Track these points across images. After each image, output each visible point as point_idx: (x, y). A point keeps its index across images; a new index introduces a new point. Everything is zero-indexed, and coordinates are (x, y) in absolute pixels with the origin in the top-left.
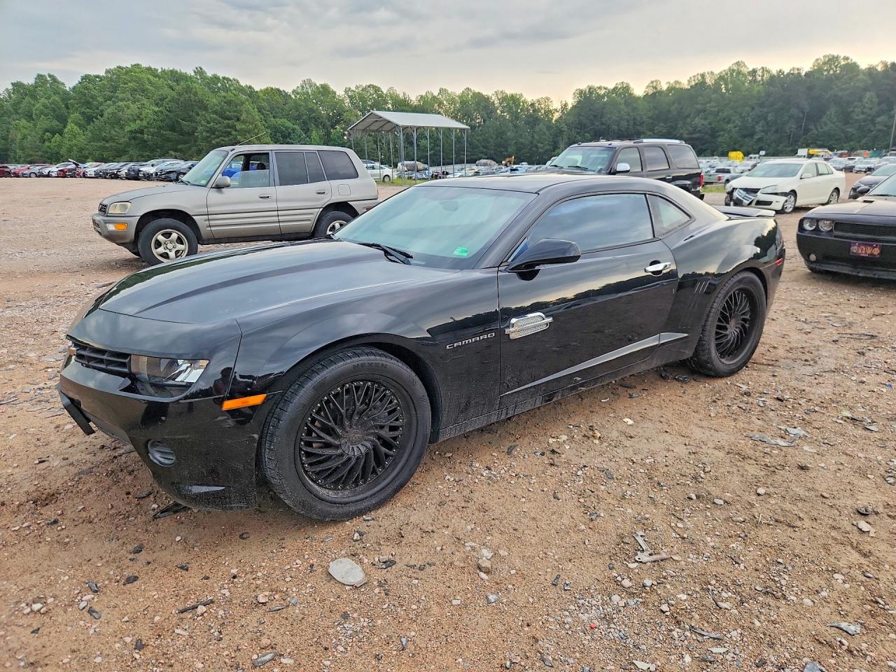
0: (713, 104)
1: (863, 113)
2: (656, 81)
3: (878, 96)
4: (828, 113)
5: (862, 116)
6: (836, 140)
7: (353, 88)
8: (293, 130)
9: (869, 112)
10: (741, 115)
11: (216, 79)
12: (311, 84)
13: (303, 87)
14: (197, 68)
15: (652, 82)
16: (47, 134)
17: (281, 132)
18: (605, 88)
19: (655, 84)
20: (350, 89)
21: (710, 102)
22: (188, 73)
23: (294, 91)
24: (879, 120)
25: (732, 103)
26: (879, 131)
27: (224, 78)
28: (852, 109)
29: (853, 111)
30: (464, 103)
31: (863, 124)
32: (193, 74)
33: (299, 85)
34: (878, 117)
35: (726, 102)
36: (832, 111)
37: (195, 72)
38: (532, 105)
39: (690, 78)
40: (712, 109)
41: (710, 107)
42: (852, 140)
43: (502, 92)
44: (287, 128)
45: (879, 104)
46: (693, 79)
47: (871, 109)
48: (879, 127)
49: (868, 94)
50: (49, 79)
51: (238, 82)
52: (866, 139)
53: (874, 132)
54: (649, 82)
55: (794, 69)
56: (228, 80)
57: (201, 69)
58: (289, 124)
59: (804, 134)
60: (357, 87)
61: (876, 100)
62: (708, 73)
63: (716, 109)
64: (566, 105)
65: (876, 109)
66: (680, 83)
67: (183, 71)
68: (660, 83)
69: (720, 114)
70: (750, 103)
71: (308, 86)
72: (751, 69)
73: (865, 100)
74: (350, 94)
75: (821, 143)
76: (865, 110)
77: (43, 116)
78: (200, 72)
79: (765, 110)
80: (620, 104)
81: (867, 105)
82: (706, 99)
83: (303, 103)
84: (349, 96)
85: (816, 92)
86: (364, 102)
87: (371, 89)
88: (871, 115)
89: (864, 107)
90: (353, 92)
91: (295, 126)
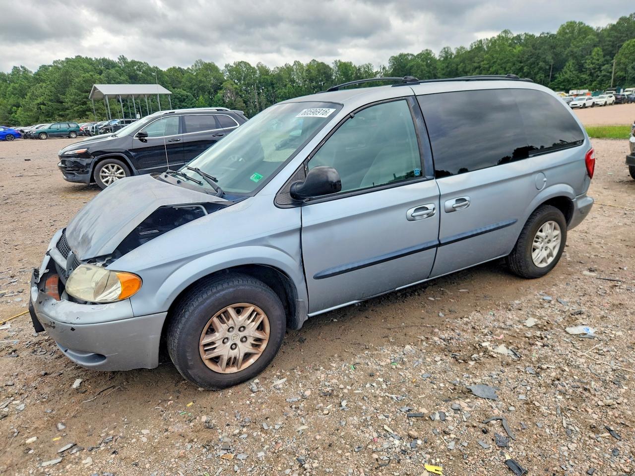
0: (485, 62)
1: (593, 63)
2: (448, 48)
3: (603, 50)
4: (567, 64)
5: (591, 66)
6: (574, 84)
7: (232, 64)
8: (187, 96)
9: (597, 62)
10: (505, 69)
11: (133, 63)
12: (201, 63)
13: (196, 65)
14: (120, 56)
15: (445, 48)
16: (14, 107)
17: (178, 98)
18: (412, 55)
19: (446, 50)
21: (483, 61)
22: (114, 60)
23: (188, 68)
24: (603, 68)
25: (499, 61)
26: (604, 76)
28: (584, 61)
29: (586, 62)
30: (308, 71)
31: (593, 71)
32: (117, 60)
33: (194, 64)
34: (604, 65)
35: (495, 60)
36: (571, 63)
38: (359, 69)
39: (472, 44)
40: (485, 66)
41: (484, 64)
42: (585, 84)
43: (339, 61)
44: (182, 96)
45: (604, 56)
46: (474, 44)
47: (598, 60)
48: (603, 73)
49: (596, 49)
52: (595, 82)
53: (600, 77)
54: (442, 48)
55: (543, 33)
58: (185, 93)
59: (551, 81)
61: (601, 53)
62: (484, 40)
63: (487, 66)
64: (384, 68)
65: (602, 60)
66: (464, 48)
67: (111, 59)
68: (450, 49)
69: (491, 69)
70: (511, 60)
71: (199, 65)
73: (593, 54)
74: (229, 68)
75: (563, 87)
76: (594, 61)
77: (13, 96)
78: (123, 59)
79: (522, 64)
80: (423, 66)
81: (594, 57)
82: (481, 59)
83: (194, 77)
84: (229, 70)
85: (558, 50)
86: (240, 74)
87: (242, 65)
88: (598, 64)
89: (593, 59)
90: (232, 67)
91: (189, 94)
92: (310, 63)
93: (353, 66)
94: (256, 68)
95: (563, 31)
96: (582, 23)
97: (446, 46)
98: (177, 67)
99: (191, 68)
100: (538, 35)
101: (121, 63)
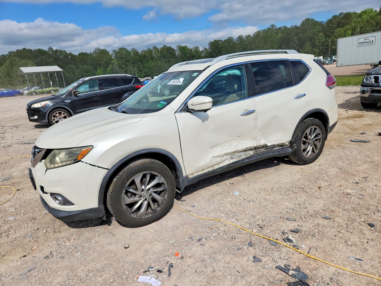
2: (241, 36)
3: (324, 34)
4: (306, 43)
5: (319, 43)
11: (57, 51)
12: (99, 49)
13: (95, 51)
14: (49, 47)
17: (85, 71)
18: (221, 41)
19: (240, 37)
22: (45, 50)
23: (91, 53)
29: (315, 42)
30: (161, 52)
32: (47, 50)
33: (94, 50)
34: (325, 43)
38: (191, 50)
43: (180, 46)
44: (87, 69)
45: (325, 38)
46: (255, 33)
47: (322, 40)
48: (325, 47)
49: (320, 34)
52: (321, 53)
53: (323, 50)
55: (292, 26)
57: (51, 47)
58: (89, 67)
60: (118, 49)
61: (323, 36)
62: (261, 31)
64: (206, 49)
65: (324, 40)
67: (43, 49)
70: (275, 42)
71: (97, 50)
72: (278, 27)
73: (319, 36)
74: (115, 52)
78: (51, 49)
79: (281, 44)
80: (227, 47)
81: (320, 38)
82: (259, 42)
83: (94, 58)
84: (115, 53)
85: (300, 35)
86: (122, 55)
87: (123, 50)
88: (322, 42)
89: (319, 40)
90: (117, 51)
91: (92, 68)
92: (163, 47)
93: (188, 48)
94: (131, 51)
95: (303, 24)
96: (313, 19)
97: (240, 35)
98: (84, 53)
99: (92, 53)
100: (290, 27)
101: (49, 51)
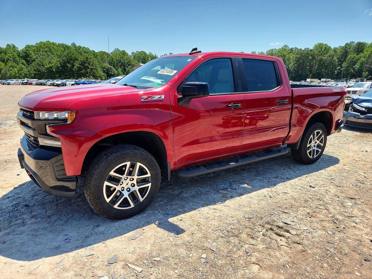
20: (134, 52)
27: (83, 47)
37: (72, 45)
50: (12, 46)
51: (89, 49)
56: (85, 48)
